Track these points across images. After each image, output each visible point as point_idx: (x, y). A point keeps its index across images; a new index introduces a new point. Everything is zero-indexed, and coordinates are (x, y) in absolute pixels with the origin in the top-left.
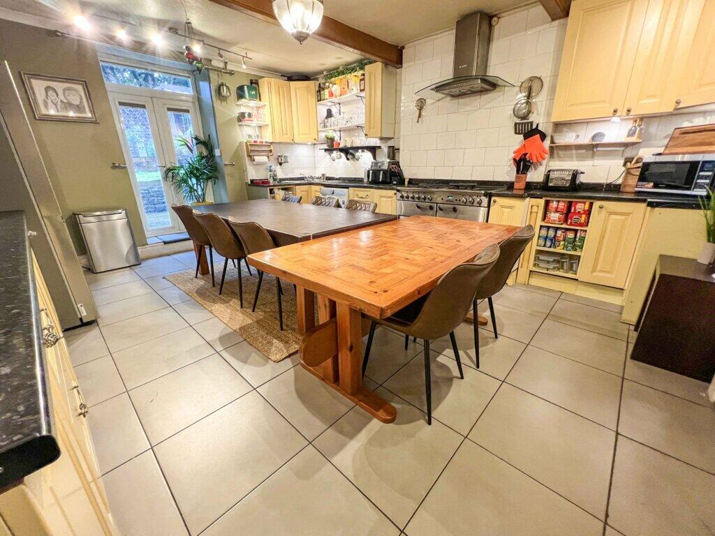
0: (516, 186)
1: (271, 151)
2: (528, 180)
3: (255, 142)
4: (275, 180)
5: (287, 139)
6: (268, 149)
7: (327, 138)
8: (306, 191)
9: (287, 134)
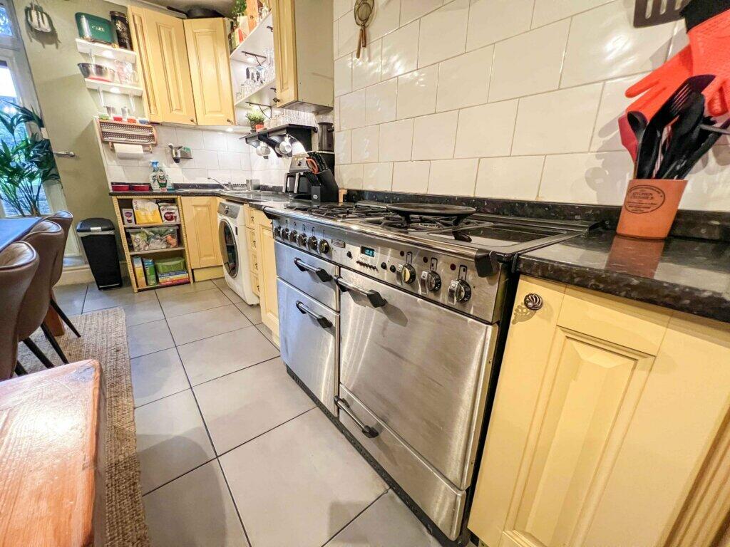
0: (629, 224)
1: (152, 137)
2: (688, 202)
3: (119, 119)
4: (163, 185)
5: (181, 117)
6: (148, 133)
7: (251, 120)
8: (205, 206)
9: (180, 110)
